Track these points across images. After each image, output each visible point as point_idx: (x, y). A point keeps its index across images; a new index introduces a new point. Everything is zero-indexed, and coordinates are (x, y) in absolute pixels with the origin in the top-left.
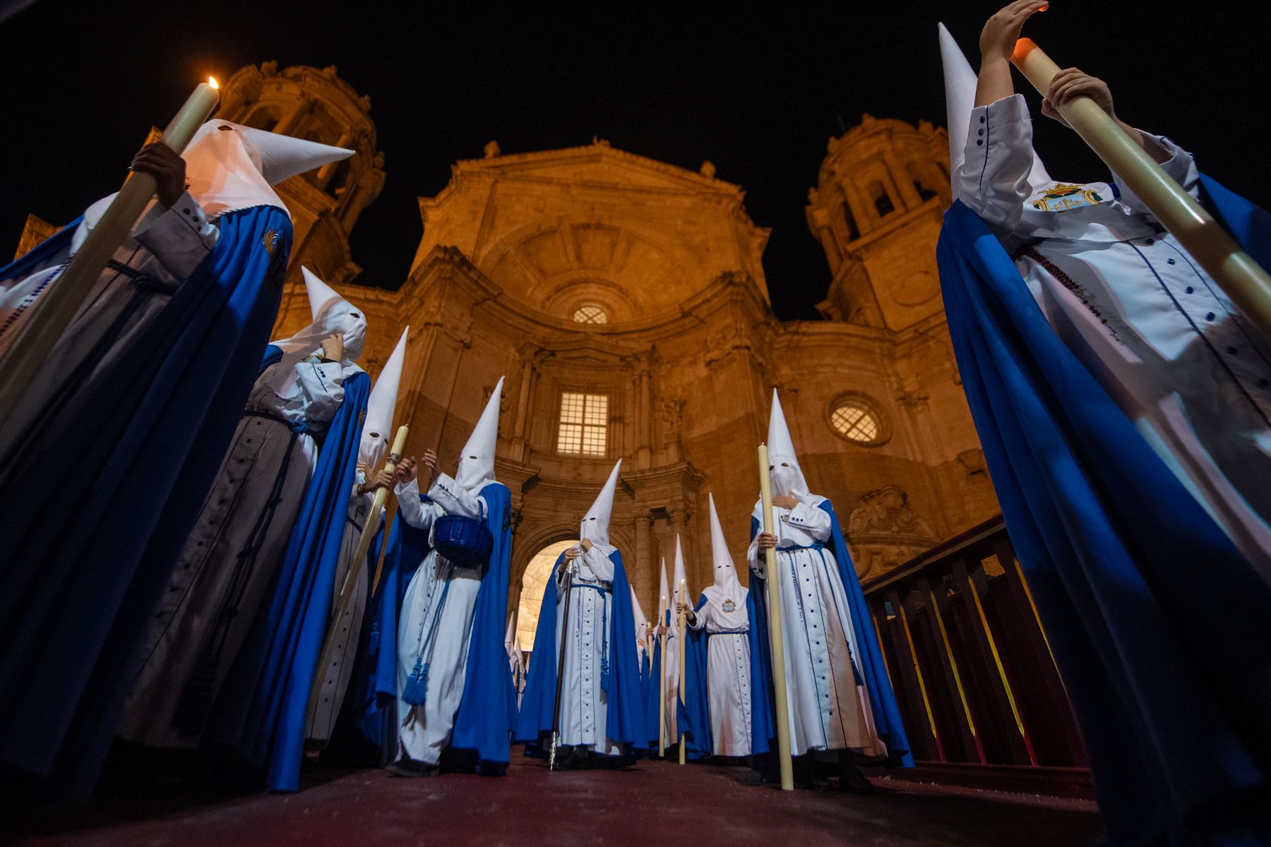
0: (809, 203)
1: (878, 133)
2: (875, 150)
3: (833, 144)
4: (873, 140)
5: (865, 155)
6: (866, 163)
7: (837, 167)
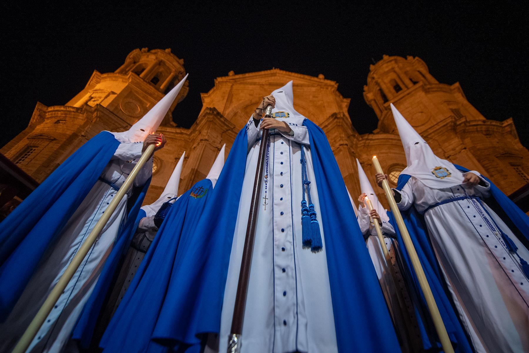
0: (364, 91)
1: (391, 61)
2: (390, 67)
3: (372, 67)
4: (389, 64)
5: (386, 70)
6: (387, 73)
7: (375, 76)
